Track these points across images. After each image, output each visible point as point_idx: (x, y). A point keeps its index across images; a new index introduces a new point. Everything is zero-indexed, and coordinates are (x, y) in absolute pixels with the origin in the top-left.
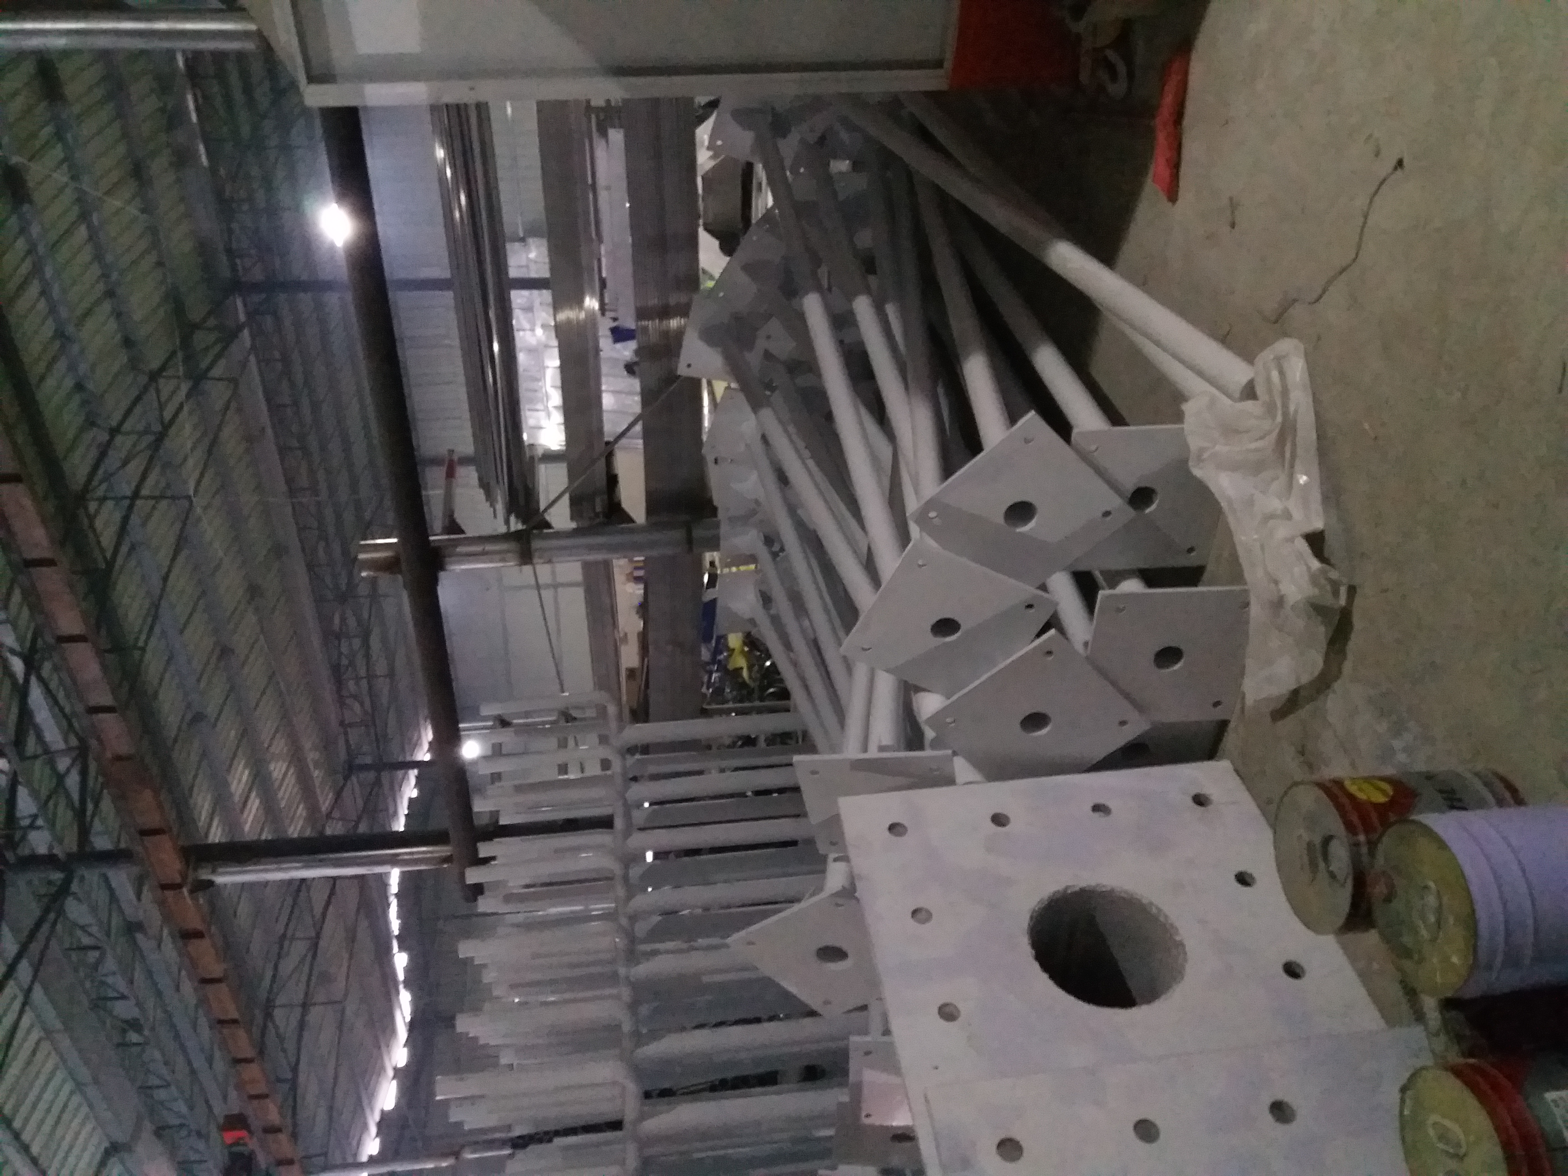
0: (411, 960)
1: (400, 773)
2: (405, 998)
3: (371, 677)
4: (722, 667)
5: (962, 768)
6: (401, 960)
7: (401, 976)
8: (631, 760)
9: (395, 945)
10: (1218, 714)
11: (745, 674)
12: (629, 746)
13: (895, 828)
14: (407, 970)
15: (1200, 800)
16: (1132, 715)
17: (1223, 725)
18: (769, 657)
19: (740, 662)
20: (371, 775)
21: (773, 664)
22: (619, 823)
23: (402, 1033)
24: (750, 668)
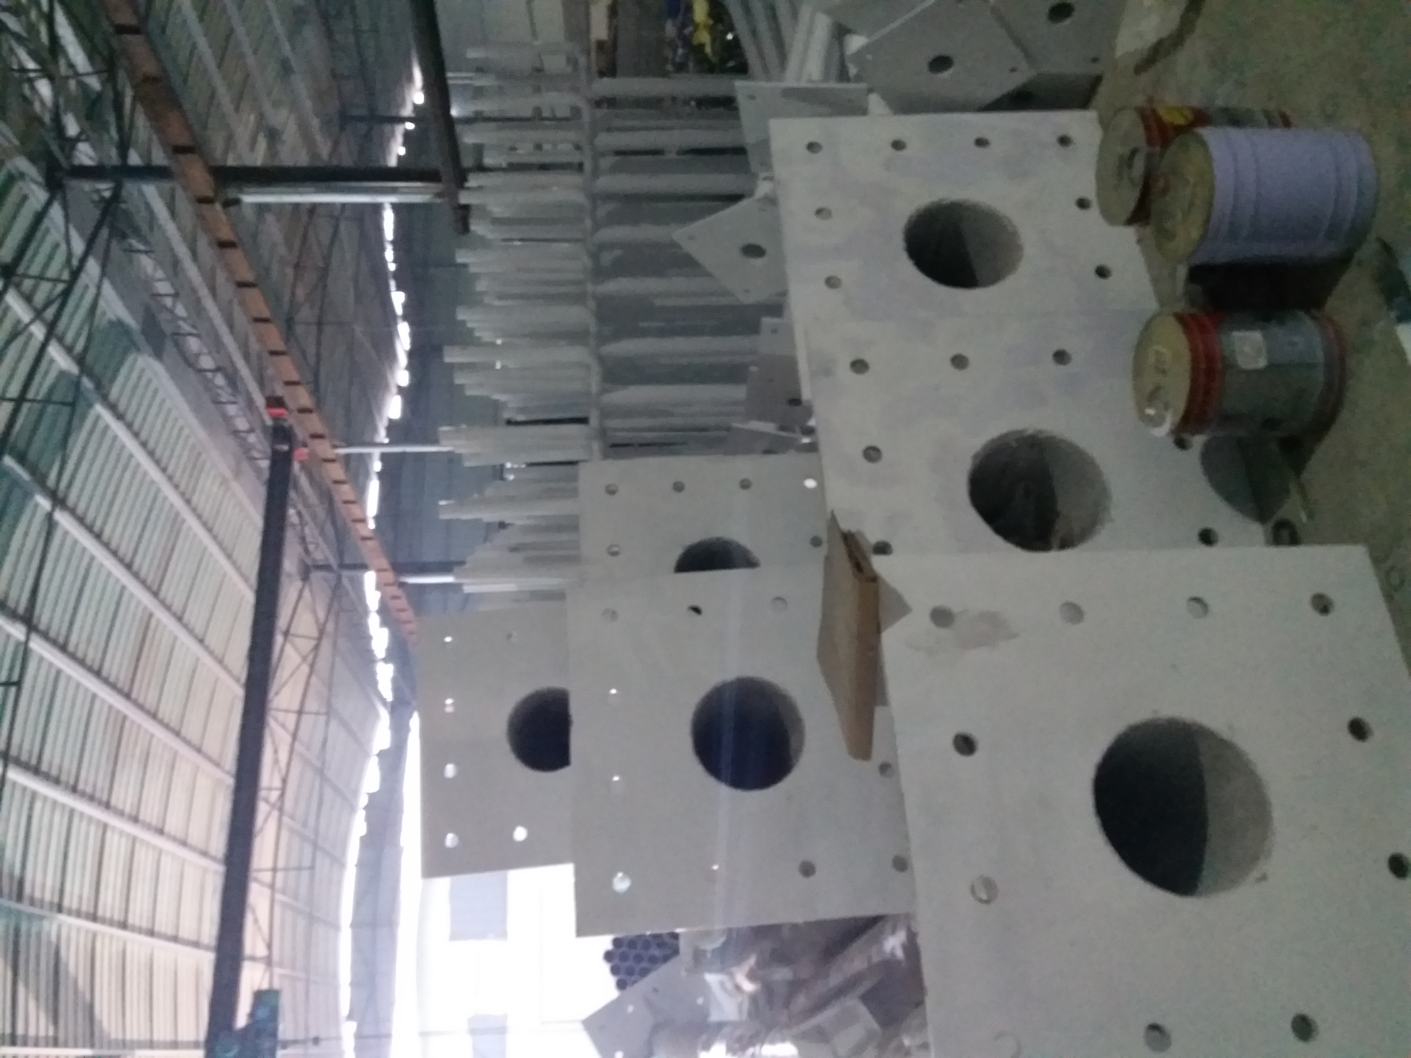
0: (409, 298)
1: (387, 128)
2: (404, 330)
3: (357, 31)
4: (687, 41)
5: (875, 102)
6: (398, 298)
7: (399, 310)
8: (600, 113)
9: (393, 284)
10: (1095, 69)
11: (708, 50)
12: (597, 98)
13: (812, 147)
14: (405, 306)
15: (1064, 141)
16: (1024, 65)
17: (1097, 80)
18: (731, 29)
19: (704, 37)
20: (362, 127)
21: (736, 38)
22: (588, 167)
23: (403, 360)
24: (713, 41)
